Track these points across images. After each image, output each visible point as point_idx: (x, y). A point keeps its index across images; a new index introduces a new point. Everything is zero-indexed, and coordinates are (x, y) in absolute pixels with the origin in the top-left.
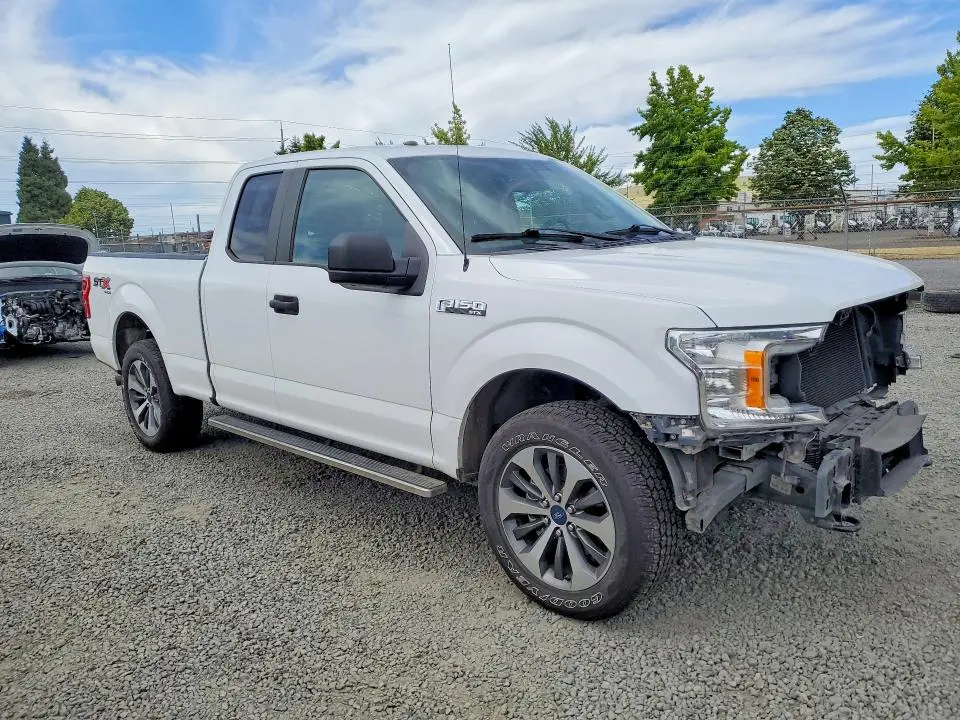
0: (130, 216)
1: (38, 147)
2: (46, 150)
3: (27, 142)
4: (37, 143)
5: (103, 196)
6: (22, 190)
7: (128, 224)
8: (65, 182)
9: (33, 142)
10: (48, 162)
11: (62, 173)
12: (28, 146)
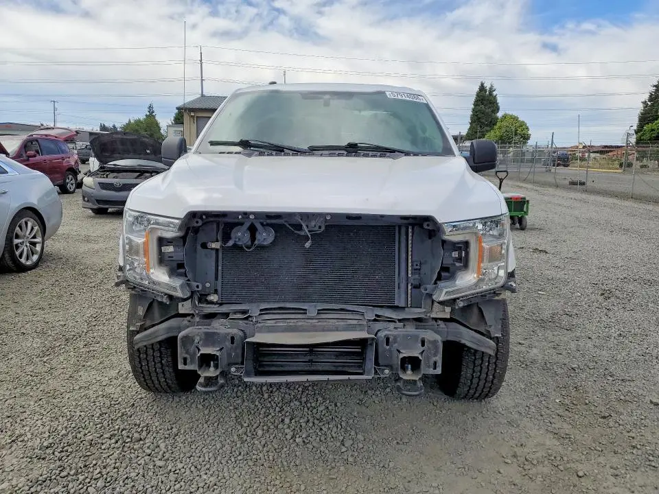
0: (530, 132)
1: (488, 88)
2: (491, 90)
3: (482, 85)
4: (487, 85)
5: (516, 119)
6: (473, 115)
7: (526, 138)
8: (498, 109)
9: (485, 85)
10: (491, 98)
11: (497, 104)
12: (482, 88)
